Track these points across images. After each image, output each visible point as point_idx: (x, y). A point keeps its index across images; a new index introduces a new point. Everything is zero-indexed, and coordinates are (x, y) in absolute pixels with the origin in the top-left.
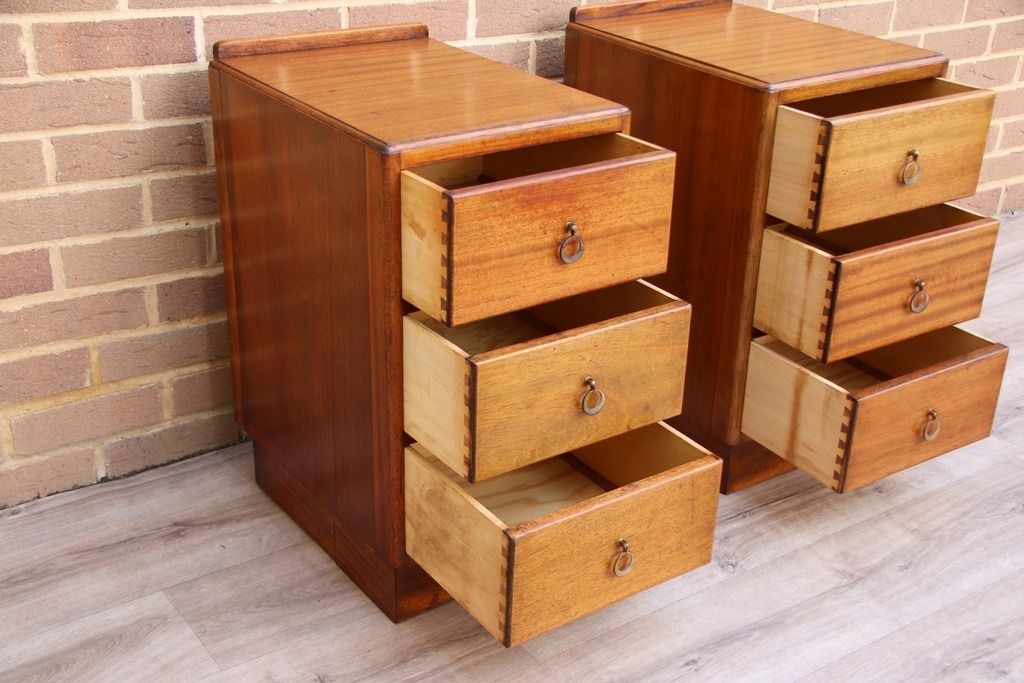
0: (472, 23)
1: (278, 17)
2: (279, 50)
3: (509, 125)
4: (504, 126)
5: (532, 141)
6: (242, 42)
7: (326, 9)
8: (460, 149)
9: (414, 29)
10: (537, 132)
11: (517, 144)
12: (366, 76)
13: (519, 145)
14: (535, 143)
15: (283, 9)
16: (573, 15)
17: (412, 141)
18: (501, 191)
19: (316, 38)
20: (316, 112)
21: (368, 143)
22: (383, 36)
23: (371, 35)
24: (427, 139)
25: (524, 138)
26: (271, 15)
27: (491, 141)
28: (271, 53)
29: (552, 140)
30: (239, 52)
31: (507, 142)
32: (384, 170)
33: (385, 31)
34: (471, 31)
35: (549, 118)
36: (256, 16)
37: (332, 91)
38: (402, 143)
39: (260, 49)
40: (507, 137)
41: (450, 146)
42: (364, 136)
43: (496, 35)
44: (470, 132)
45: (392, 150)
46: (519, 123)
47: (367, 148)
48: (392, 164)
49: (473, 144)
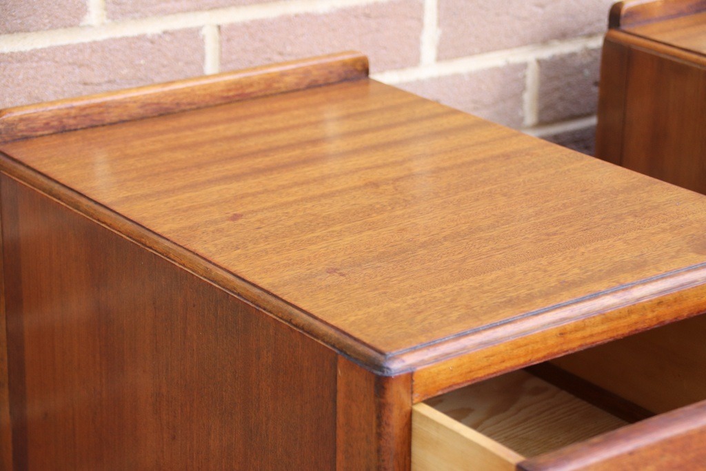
0: (430, 36)
1: (93, 51)
2: (108, 120)
3: (605, 294)
4: (596, 296)
5: (650, 319)
6: (40, 109)
7: (180, 31)
8: (521, 351)
9: (344, 64)
10: (660, 303)
11: (623, 328)
12: (286, 177)
13: (626, 331)
14: (654, 323)
15: (102, 36)
16: (615, 17)
17: (432, 344)
18: (631, 453)
19: (174, 93)
20: (220, 272)
21: (343, 350)
22: (290, 80)
23: (270, 81)
24: (460, 336)
25: (634, 317)
26: (81, 48)
27: (577, 329)
28: (93, 127)
29: (685, 314)
30: (34, 130)
31: (604, 327)
32: (381, 408)
33: (294, 72)
34: (428, 50)
35: (677, 273)
36: (53, 50)
37: (236, 217)
38: (414, 350)
39: (72, 122)
40: (605, 317)
41: (502, 347)
42: (331, 332)
43: (471, 54)
44: (537, 314)
45: (396, 367)
46: (625, 288)
47: (342, 361)
48: (396, 394)
49: (544, 338)
